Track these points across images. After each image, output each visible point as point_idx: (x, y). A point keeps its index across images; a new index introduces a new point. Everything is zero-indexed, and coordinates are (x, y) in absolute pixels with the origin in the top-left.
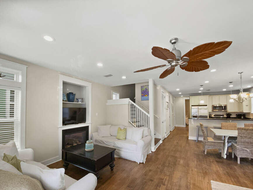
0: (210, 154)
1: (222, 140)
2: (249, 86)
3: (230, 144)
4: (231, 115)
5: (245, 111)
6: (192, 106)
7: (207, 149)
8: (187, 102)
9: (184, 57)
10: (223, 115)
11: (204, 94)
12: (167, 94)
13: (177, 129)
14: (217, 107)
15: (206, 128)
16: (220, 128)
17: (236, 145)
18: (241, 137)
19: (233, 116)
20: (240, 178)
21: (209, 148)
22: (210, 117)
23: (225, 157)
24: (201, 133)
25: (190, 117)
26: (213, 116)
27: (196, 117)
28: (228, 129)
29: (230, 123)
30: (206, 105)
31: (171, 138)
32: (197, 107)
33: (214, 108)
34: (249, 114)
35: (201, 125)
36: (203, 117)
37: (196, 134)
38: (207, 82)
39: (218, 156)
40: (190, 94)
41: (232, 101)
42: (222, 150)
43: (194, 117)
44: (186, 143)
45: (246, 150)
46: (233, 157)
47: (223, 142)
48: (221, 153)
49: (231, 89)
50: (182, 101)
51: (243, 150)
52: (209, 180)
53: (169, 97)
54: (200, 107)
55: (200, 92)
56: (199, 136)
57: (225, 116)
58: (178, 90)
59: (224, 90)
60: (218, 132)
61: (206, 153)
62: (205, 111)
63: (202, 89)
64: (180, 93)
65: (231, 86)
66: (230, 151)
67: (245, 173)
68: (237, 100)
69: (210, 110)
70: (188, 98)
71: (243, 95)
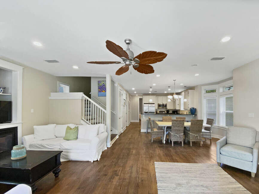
0: (155, 142)
1: (163, 130)
2: (180, 91)
3: (168, 132)
4: (169, 111)
5: (177, 109)
6: (144, 104)
7: (153, 138)
8: (141, 100)
9: (136, 58)
10: (164, 112)
11: (153, 94)
12: (125, 92)
13: (132, 124)
14: (161, 105)
15: (153, 121)
16: (162, 121)
17: (171, 133)
18: (174, 126)
19: (171, 112)
20: (173, 156)
21: (154, 136)
22: (157, 113)
23: (164, 142)
24: (150, 126)
25: (143, 113)
26: (158, 112)
27: (147, 113)
28: (166, 121)
29: (168, 116)
30: (154, 104)
31: (127, 133)
32: (147, 105)
33: (159, 105)
34: (179, 110)
35: (150, 119)
36: (152, 113)
37: (146, 127)
38: (154, 85)
39: (160, 142)
40: (142, 94)
41: (169, 100)
42: (163, 137)
43: (145, 113)
44: (139, 135)
45: (177, 136)
46: (169, 142)
47: (163, 131)
48: (162, 140)
49: (169, 92)
50: (137, 99)
51: (175, 136)
52: (154, 162)
53: (126, 95)
54: (150, 105)
55: (150, 92)
56: (148, 128)
57: (166, 112)
58: (133, 89)
59: (166, 92)
60: (161, 124)
61: (152, 142)
62: (153, 109)
63: (151, 90)
64: (135, 92)
65: (169, 90)
66: (168, 137)
67: (176, 153)
68: (172, 100)
69: (157, 107)
70: (141, 97)
71: (176, 96)
